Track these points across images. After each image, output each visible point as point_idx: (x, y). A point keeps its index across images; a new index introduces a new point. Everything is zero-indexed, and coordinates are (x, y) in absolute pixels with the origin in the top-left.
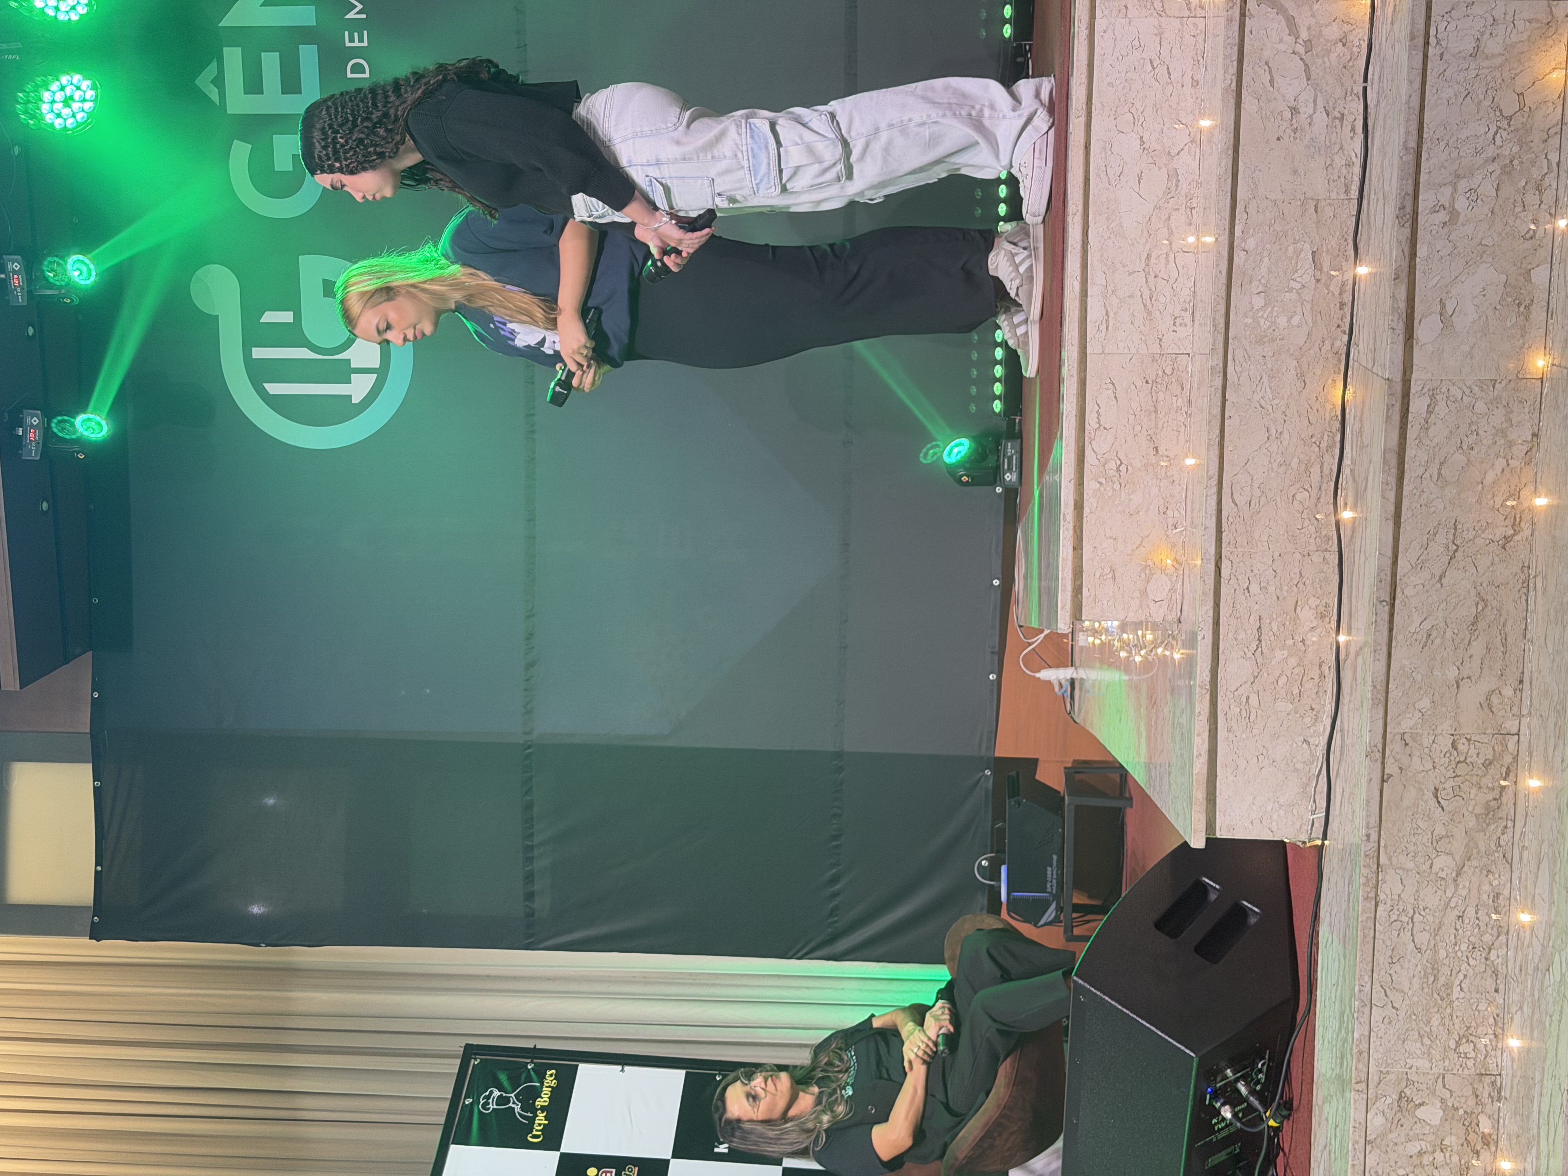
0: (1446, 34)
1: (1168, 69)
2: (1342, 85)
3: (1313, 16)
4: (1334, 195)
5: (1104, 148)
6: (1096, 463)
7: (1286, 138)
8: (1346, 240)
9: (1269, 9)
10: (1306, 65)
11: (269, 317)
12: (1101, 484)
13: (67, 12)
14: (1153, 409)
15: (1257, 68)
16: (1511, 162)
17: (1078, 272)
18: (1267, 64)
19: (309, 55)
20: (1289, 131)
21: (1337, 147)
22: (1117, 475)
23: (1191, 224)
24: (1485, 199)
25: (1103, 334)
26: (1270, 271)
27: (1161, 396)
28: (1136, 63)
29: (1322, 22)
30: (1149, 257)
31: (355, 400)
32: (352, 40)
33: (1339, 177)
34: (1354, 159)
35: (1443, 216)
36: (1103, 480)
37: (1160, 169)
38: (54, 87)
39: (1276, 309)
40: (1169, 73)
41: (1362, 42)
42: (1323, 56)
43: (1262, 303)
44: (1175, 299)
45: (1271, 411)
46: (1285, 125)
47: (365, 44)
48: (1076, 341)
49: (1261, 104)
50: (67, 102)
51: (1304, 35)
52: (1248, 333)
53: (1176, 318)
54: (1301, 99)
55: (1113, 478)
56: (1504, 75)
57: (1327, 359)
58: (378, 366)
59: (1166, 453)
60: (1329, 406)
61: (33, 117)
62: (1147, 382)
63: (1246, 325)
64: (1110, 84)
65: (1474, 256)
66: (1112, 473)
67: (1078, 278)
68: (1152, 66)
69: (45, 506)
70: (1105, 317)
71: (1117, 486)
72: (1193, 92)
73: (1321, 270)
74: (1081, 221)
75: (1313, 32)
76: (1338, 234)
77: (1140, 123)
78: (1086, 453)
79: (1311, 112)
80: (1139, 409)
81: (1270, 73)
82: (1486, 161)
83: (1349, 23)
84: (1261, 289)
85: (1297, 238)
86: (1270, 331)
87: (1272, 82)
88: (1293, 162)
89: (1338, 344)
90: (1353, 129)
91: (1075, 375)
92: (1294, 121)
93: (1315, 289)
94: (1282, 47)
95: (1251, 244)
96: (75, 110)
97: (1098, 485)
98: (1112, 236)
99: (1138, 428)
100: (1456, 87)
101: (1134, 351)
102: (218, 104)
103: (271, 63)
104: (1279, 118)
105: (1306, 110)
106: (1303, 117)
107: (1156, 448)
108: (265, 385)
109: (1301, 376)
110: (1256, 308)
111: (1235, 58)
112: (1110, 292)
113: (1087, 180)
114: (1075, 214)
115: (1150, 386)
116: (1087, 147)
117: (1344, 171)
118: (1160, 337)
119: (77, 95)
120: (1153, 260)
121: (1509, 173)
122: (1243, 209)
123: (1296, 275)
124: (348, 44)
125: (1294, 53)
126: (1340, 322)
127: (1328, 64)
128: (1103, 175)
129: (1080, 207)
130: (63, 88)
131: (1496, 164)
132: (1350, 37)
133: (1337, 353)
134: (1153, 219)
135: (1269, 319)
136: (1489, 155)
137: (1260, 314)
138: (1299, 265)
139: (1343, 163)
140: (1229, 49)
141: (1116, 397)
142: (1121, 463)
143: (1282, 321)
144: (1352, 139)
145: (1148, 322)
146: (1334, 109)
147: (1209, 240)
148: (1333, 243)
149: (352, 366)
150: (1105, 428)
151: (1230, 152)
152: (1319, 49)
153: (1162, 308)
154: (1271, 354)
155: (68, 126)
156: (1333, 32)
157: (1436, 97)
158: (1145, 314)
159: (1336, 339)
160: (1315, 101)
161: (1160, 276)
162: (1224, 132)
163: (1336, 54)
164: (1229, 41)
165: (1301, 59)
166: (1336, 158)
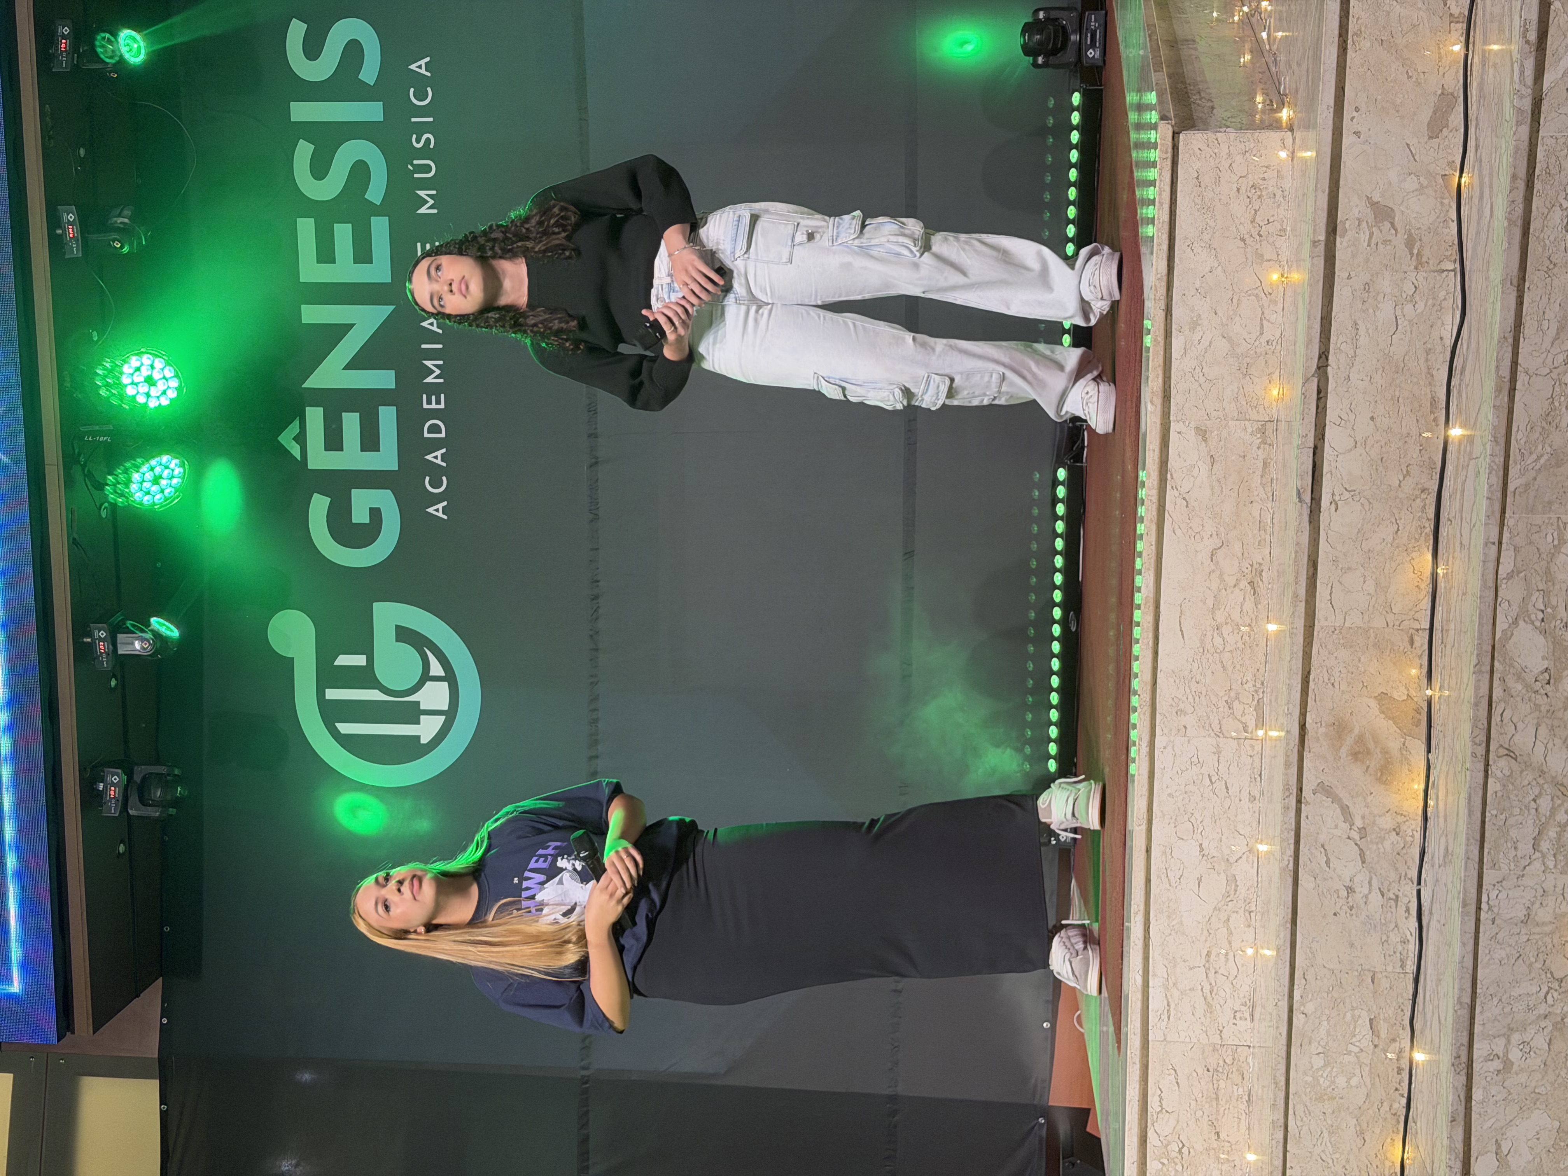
0: (1497, 902)
1: (1226, 784)
2: (1397, 869)
3: (1367, 806)
4: (1390, 969)
5: (1165, 853)
6: (1159, 1144)
7: (1342, 913)
8: (1402, 1010)
9: (1324, 798)
10: (1361, 849)
11: (343, 660)
12: (1163, 1164)
13: (158, 397)
14: (1214, 1096)
15: (1314, 851)
16: (1563, 1019)
17: (1140, 967)
18: (1323, 846)
19: (387, 416)
20: (1345, 908)
21: (1393, 925)
22: (1180, 1157)
23: (1249, 926)
24: (1537, 1051)
25: (1165, 1023)
26: (1328, 1033)
27: (1222, 1084)
28: (1195, 778)
29: (1376, 812)
30: (1208, 954)
31: (424, 740)
32: (429, 402)
33: (1395, 952)
34: (1409, 937)
35: (1497, 1064)
36: (1165, 1161)
37: (1219, 874)
38: (144, 469)
39: (1335, 1070)
40: (1227, 788)
41: (1415, 832)
42: (1377, 844)
43: (1322, 1063)
44: (1235, 994)
45: (1331, 1164)
46: (1342, 902)
47: (442, 406)
48: (1138, 1031)
49: (1318, 882)
50: (156, 481)
51: (1359, 823)
52: (1308, 1090)
53: (1236, 1012)
54: (1356, 880)
55: (1176, 1160)
56: (1555, 941)
57: (1385, 1119)
58: (445, 707)
59: (1227, 1138)
60: (1388, 1164)
61: (122, 495)
62: (1208, 1070)
63: (1306, 1082)
64: (1170, 795)
65: (1528, 1102)
66: (1174, 1154)
67: (1141, 972)
68: (1211, 780)
69: (122, 848)
70: (1167, 1008)
71: (1179, 1168)
72: (1251, 806)
73: (1378, 1037)
74: (1143, 920)
75: (1367, 821)
76: (1394, 1004)
77: (1199, 831)
78: (1149, 1134)
79: (1367, 892)
80: (1200, 1095)
81: (1326, 855)
82: (1538, 1017)
83: (1402, 815)
84: (1320, 1050)
85: (1355, 1005)
86: (1330, 1090)
87: (1328, 863)
88: (1350, 936)
89: (1396, 1106)
90: (1408, 910)
91: (1138, 1063)
92: (1350, 899)
93: (1374, 1053)
94: (1338, 832)
95: (1310, 1008)
96: (163, 487)
97: (1160, 1166)
98: (1173, 932)
99: (1200, 1113)
100: (1508, 949)
101: (1195, 1040)
102: (299, 459)
103: (351, 422)
104: (1336, 896)
105: (1361, 890)
106: (1358, 897)
107: (1218, 1133)
108: (337, 725)
109: (1361, 1133)
110: (1315, 1067)
111: (1292, 841)
112: (1171, 984)
113: (1148, 881)
114: (1137, 913)
115: (1211, 1074)
116: (1148, 851)
117: (1400, 948)
118: (1221, 1028)
119: (166, 473)
120: (1213, 957)
121: (1561, 1029)
122: (1302, 976)
123: (1354, 1040)
124: (425, 406)
125: (1349, 838)
126: (1398, 1086)
127: (1382, 850)
128: (1163, 877)
129: (1142, 907)
130: (152, 469)
131: (1547, 1021)
132: (1404, 827)
133: (1395, 1115)
134: (1213, 920)
135: (1329, 1078)
136: (1542, 1012)
137: (1320, 1073)
138: (1357, 1030)
139: (1398, 940)
140: (1286, 833)
141: (1177, 1083)
142: (1184, 1145)
143: (1341, 1081)
144: (1406, 918)
145: (1208, 1015)
146: (1389, 891)
147: (1268, 953)
148: (1390, 1012)
149: (422, 707)
150: (1167, 1112)
151: (1289, 925)
152: (1373, 836)
153: (1222, 1002)
154: (1330, 1111)
155: (156, 501)
156: (1387, 822)
157: (1488, 957)
158: (1206, 1007)
159: (1394, 1101)
160: (1370, 883)
161: (1220, 972)
162: (1282, 907)
163: (1390, 842)
164: (1285, 826)
165: (1356, 844)
166: (1392, 935)
